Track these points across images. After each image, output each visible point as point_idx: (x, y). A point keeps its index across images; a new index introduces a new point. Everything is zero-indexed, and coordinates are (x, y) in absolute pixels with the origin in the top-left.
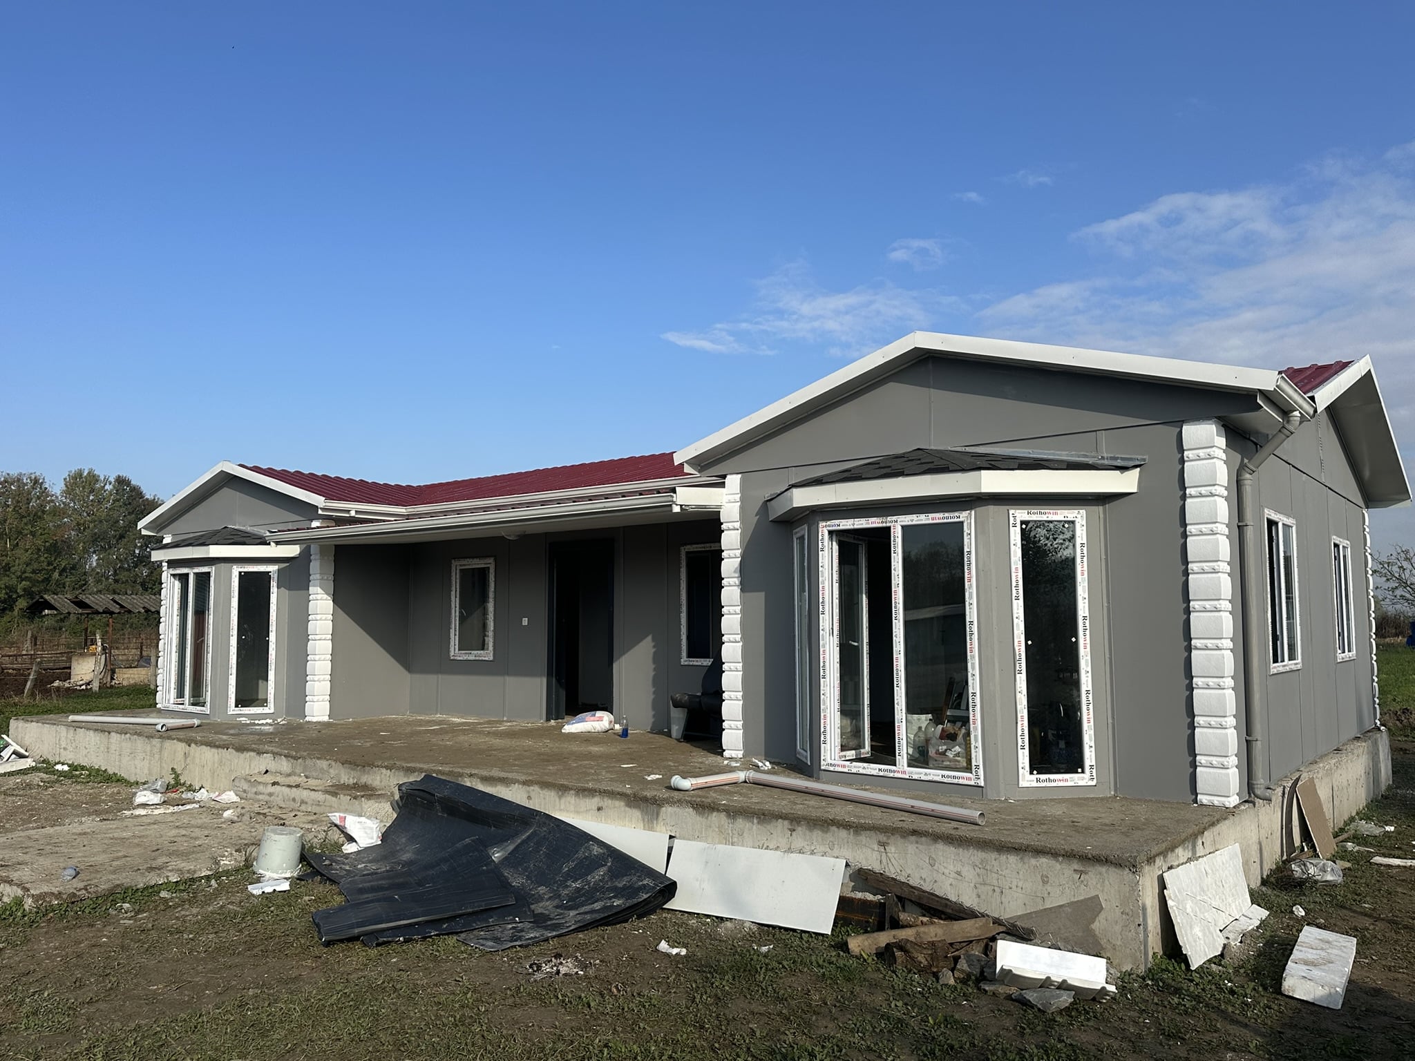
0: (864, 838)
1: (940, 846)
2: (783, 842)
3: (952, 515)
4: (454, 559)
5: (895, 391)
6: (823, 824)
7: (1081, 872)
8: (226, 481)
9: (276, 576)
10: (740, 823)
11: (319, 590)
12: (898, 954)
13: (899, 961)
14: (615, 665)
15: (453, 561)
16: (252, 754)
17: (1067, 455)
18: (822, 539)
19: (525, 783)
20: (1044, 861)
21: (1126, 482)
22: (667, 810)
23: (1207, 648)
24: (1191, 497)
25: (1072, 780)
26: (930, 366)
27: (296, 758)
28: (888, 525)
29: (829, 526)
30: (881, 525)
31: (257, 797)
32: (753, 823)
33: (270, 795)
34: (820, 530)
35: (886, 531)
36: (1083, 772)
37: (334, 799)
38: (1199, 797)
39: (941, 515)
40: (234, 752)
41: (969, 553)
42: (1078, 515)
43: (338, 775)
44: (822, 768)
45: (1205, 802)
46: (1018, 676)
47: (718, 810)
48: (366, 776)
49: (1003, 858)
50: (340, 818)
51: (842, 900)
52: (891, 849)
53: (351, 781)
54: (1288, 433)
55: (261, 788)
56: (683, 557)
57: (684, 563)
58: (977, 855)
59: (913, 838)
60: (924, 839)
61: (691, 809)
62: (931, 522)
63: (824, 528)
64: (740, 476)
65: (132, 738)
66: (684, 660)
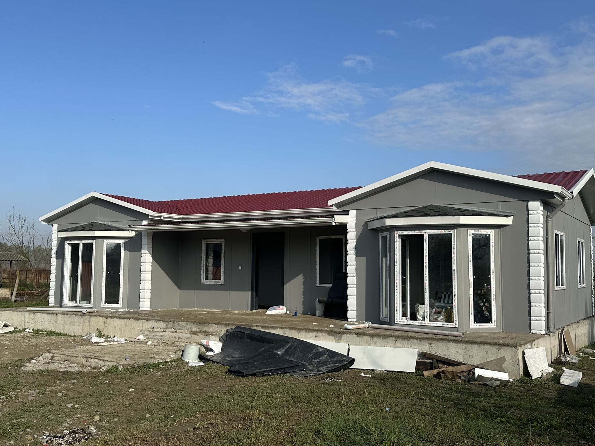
0: (423, 342)
1: (451, 343)
2: (392, 345)
3: (447, 231)
4: (204, 239)
5: (420, 181)
6: (408, 338)
7: (499, 349)
8: (94, 200)
9: (123, 245)
10: (375, 339)
11: (147, 252)
12: (442, 375)
13: (442, 377)
14: (285, 287)
15: (203, 240)
16: (144, 321)
17: (487, 210)
18: (396, 238)
19: (282, 328)
20: (486, 346)
21: (509, 221)
22: (345, 336)
23: (535, 280)
24: (531, 227)
25: (488, 325)
26: (435, 173)
27: (168, 322)
28: (423, 233)
29: (399, 233)
30: (420, 233)
31: (154, 337)
32: (380, 339)
33: (162, 336)
34: (395, 234)
35: (422, 236)
36: (492, 323)
37: (196, 336)
38: (532, 331)
39: (443, 231)
40: (133, 320)
41: (454, 245)
42: (491, 232)
43: (191, 328)
44: (396, 323)
45: (534, 333)
46: (470, 289)
47: (366, 335)
48: (205, 328)
49: (473, 346)
50: (207, 342)
51: (417, 361)
52: (433, 345)
53: (198, 330)
54: (563, 205)
55: (156, 334)
56: (318, 241)
57: (318, 244)
58: (464, 346)
59: (441, 341)
60: (445, 341)
61: (355, 335)
62: (439, 233)
63: (397, 234)
64: (355, 211)
65: (71, 316)
66: (318, 285)
